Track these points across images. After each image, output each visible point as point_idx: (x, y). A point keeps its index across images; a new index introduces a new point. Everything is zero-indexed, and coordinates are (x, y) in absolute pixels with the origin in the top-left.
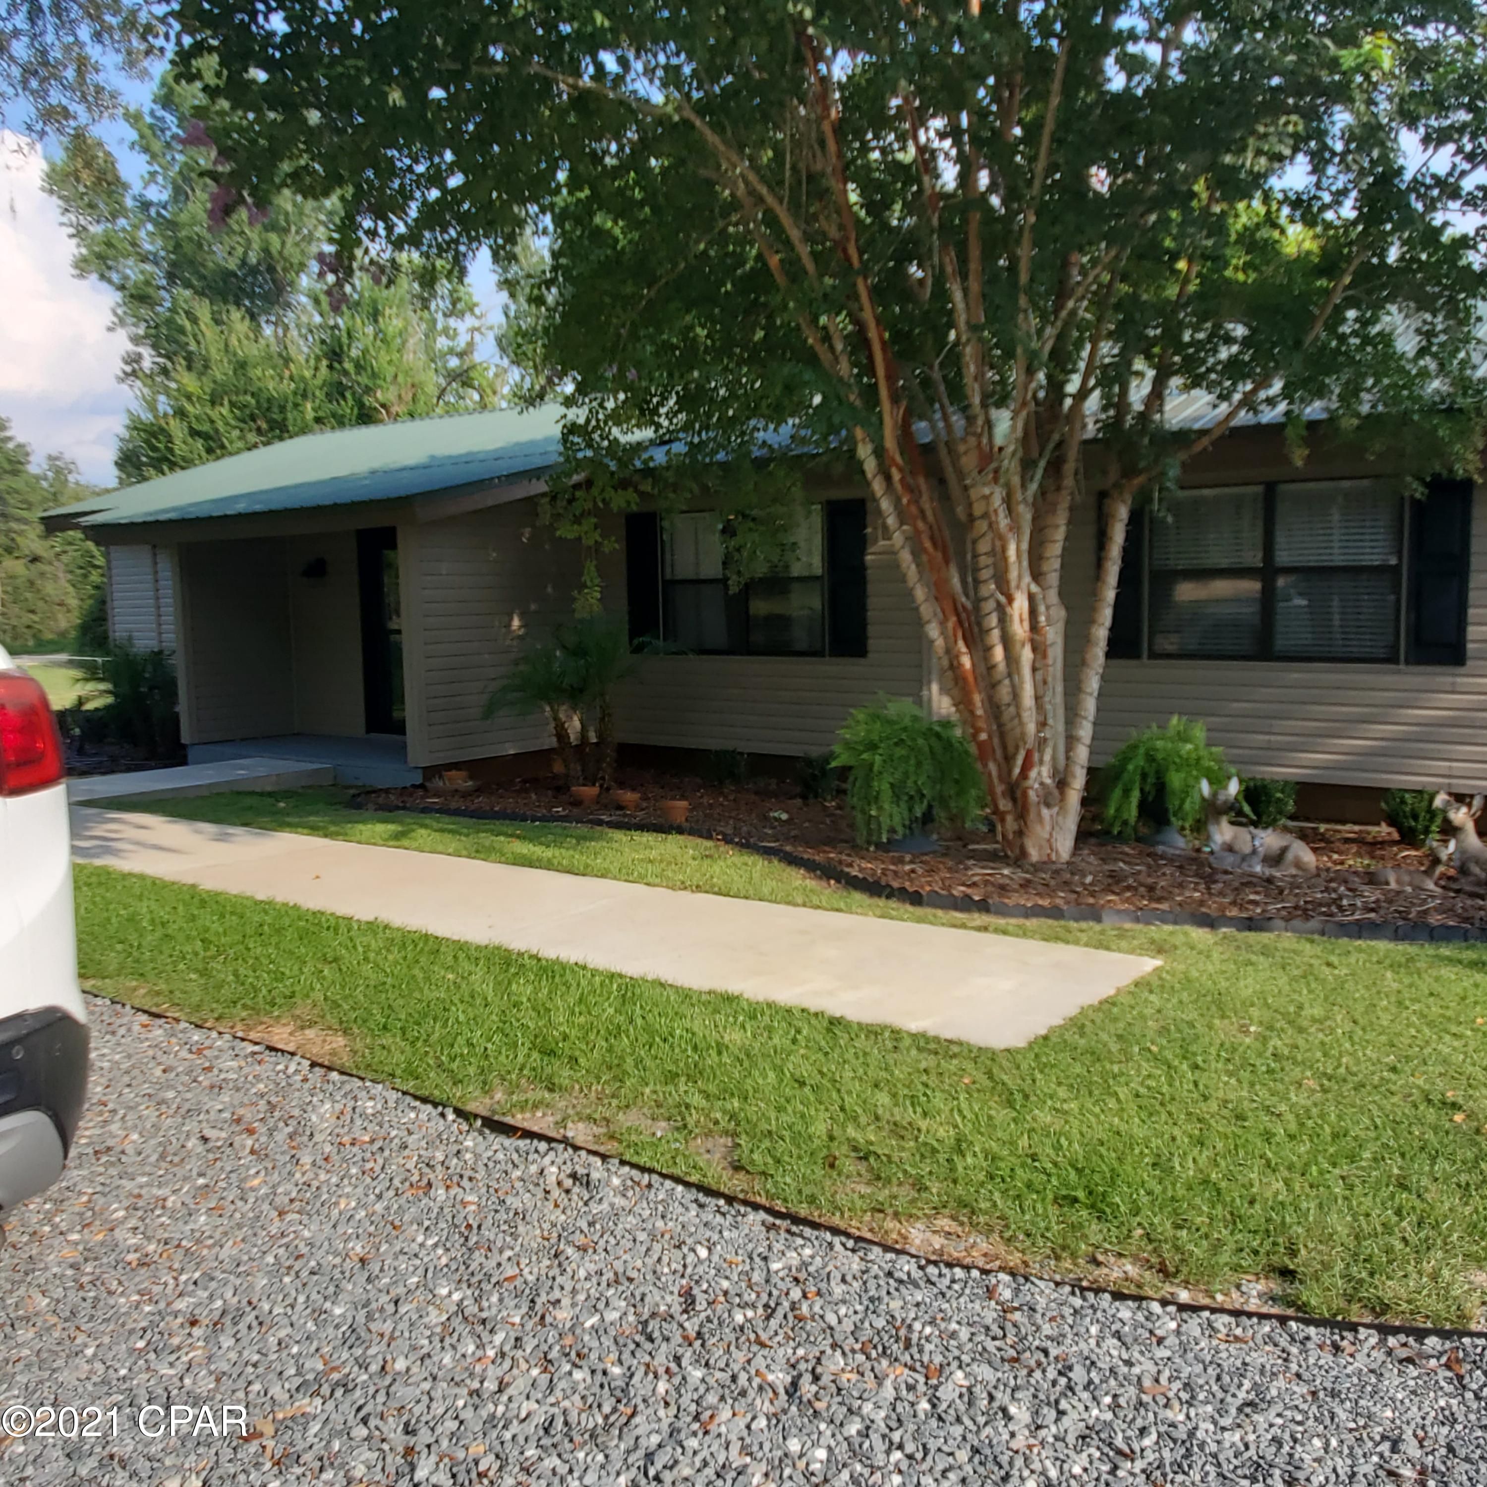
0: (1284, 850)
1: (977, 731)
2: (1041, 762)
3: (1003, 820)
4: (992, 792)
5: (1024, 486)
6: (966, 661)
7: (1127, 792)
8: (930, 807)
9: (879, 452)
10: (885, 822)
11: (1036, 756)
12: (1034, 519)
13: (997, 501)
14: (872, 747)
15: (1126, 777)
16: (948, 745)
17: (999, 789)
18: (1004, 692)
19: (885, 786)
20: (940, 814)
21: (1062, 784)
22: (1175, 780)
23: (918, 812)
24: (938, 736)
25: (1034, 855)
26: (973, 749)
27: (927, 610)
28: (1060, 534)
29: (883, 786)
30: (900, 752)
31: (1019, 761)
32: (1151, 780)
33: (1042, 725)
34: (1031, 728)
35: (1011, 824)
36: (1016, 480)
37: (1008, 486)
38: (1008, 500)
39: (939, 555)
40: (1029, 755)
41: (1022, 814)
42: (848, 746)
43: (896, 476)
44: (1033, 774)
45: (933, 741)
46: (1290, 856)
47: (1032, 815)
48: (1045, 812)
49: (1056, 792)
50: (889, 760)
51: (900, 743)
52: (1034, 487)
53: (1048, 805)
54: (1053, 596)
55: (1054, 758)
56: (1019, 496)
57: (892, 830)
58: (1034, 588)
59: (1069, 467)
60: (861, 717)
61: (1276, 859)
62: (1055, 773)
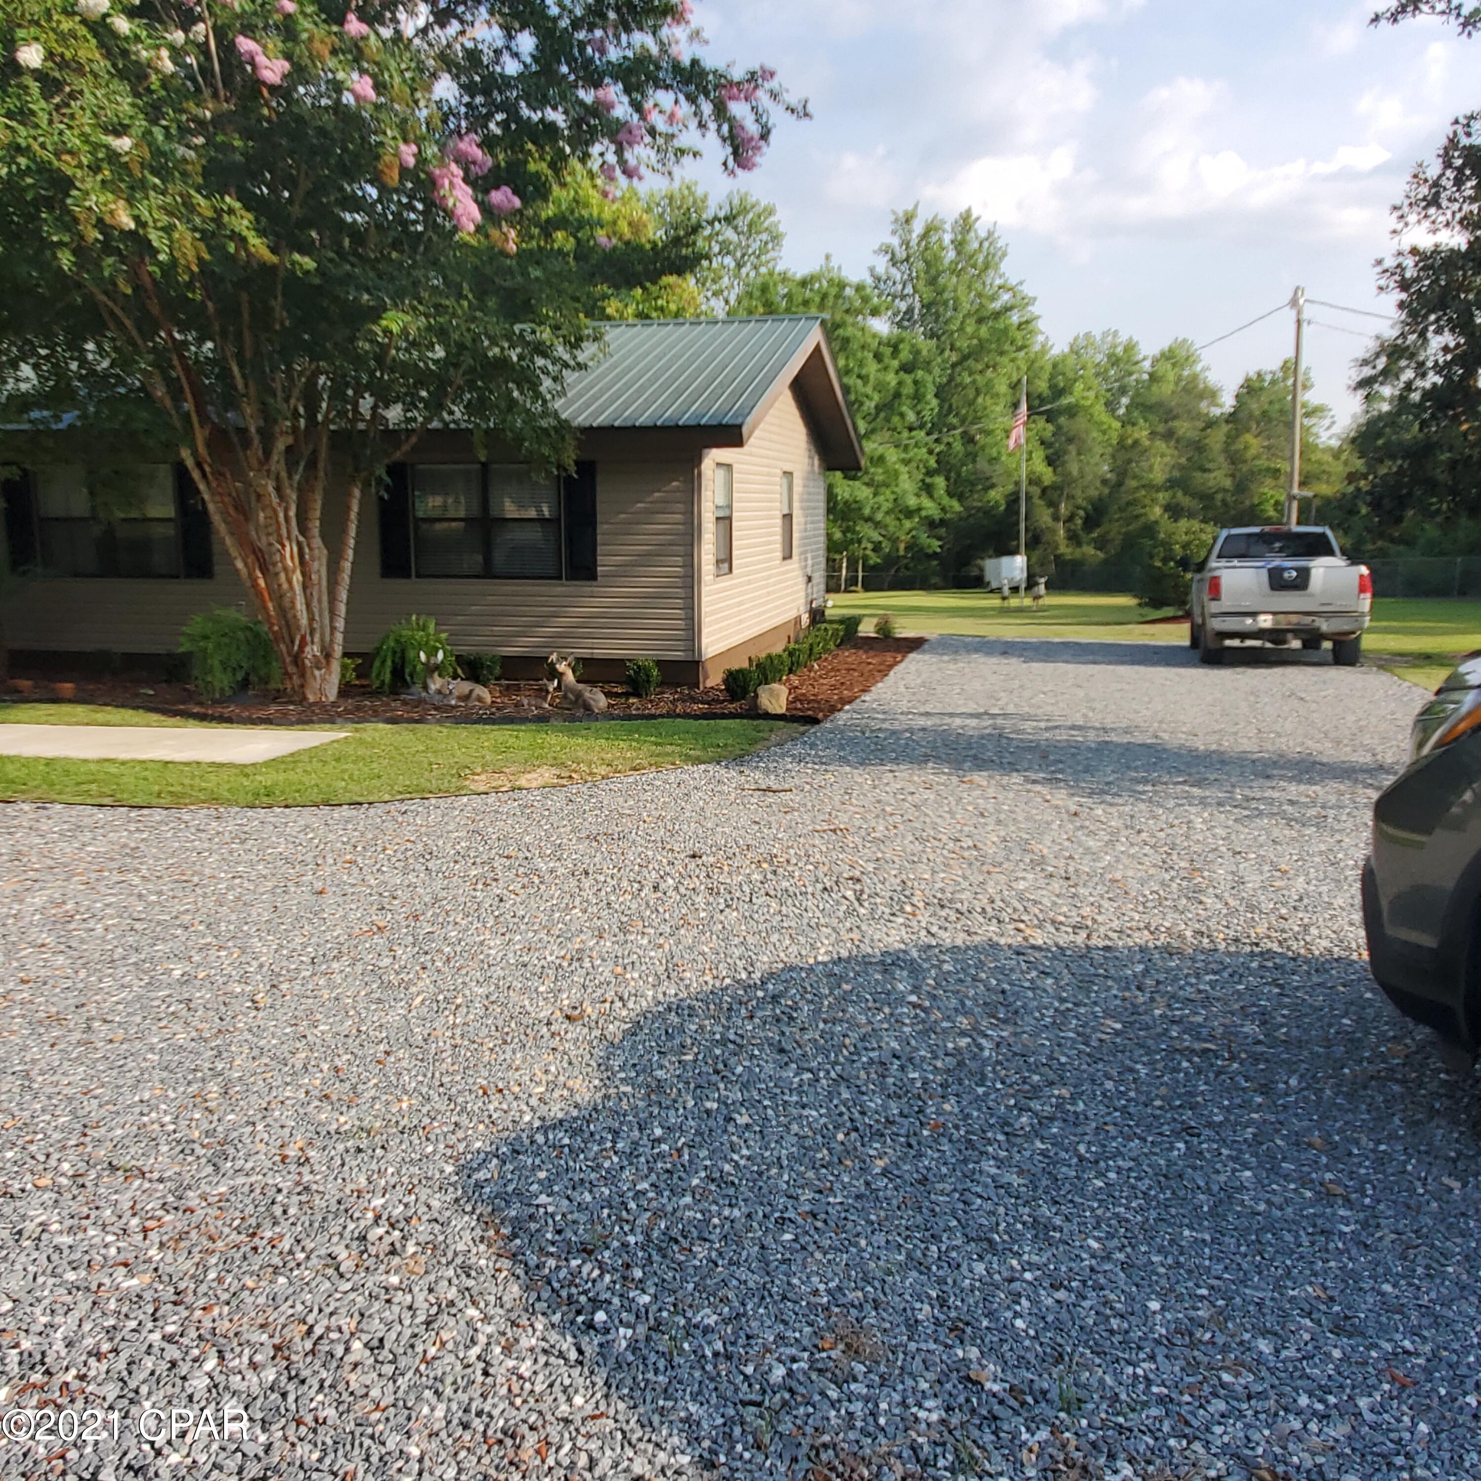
0: (471, 691)
1: (272, 625)
2: (313, 642)
3: (291, 678)
4: (284, 662)
5: (290, 477)
6: (262, 582)
7: (383, 662)
8: (247, 674)
9: (195, 453)
10: (217, 684)
11: (308, 638)
12: (299, 498)
13: (270, 489)
14: (206, 638)
15: (382, 653)
16: (257, 635)
17: (288, 660)
18: (286, 602)
19: (216, 663)
20: (253, 678)
21: (328, 656)
22: (411, 654)
23: (240, 676)
24: (251, 629)
25: (311, 698)
26: (271, 636)
27: (234, 552)
28: (318, 505)
29: (215, 663)
30: (226, 640)
31: (297, 642)
32: (398, 655)
33: (311, 619)
34: (304, 621)
35: (296, 680)
36: (284, 474)
37: (278, 479)
38: (278, 489)
39: (242, 518)
40: (303, 638)
41: (303, 675)
42: (192, 638)
43: (208, 469)
44: (308, 649)
45: (248, 633)
46: (474, 695)
47: (308, 674)
48: (317, 673)
49: (323, 661)
50: (218, 646)
51: (224, 635)
52: (297, 478)
53: (319, 669)
54: (317, 542)
55: (322, 640)
56: (286, 483)
57: (222, 689)
58: (301, 538)
59: (321, 465)
60: (199, 619)
61: (466, 698)
62: (323, 649)
